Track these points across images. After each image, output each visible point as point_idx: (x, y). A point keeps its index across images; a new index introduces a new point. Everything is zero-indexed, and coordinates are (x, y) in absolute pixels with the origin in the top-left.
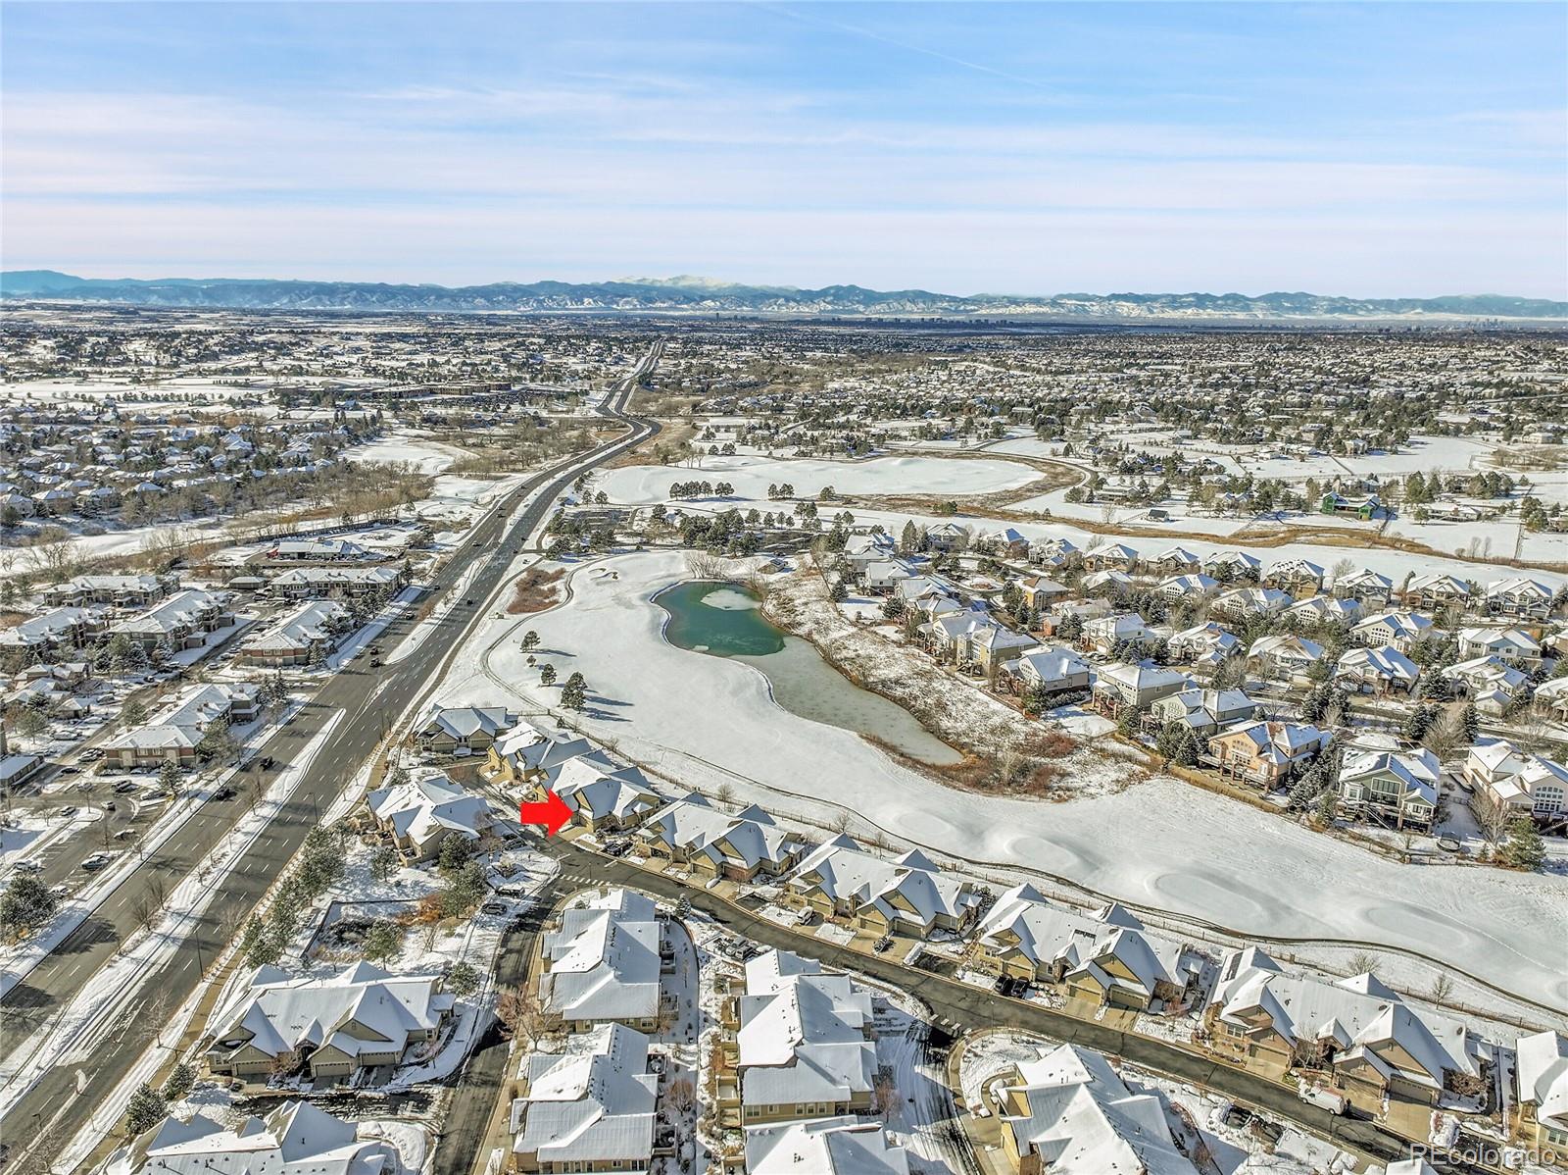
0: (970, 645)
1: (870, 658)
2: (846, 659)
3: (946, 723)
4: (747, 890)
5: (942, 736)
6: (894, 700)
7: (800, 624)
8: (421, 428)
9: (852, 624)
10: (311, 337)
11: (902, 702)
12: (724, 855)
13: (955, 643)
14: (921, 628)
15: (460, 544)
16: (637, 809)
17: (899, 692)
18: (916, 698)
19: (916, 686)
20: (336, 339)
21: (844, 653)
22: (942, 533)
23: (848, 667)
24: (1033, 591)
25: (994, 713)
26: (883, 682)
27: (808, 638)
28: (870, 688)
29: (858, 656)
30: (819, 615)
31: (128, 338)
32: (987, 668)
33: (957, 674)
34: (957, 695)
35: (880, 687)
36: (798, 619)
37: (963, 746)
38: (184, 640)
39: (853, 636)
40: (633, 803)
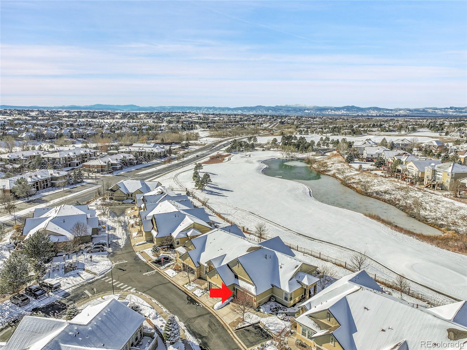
0: (434, 172)
1: (368, 182)
2: (354, 183)
3: (423, 213)
4: (252, 318)
5: (424, 220)
6: (385, 201)
7: (329, 171)
8: (206, 128)
9: (356, 170)
10: (188, 114)
11: (390, 202)
12: (236, 277)
13: (423, 173)
14: (399, 167)
15: (197, 148)
16: (189, 234)
17: (387, 197)
18: (399, 200)
19: (399, 195)
20: (194, 114)
21: (353, 181)
22: (401, 142)
23: (355, 186)
24: (464, 157)
25: (461, 208)
26: (377, 193)
27: (334, 176)
28: (369, 195)
29: (361, 181)
30: (339, 167)
31: (140, 114)
32: (447, 185)
33: (425, 189)
34: (427, 199)
35: (375, 195)
36: (328, 169)
37: (442, 226)
38: (69, 163)
39: (358, 174)
40: (188, 229)
